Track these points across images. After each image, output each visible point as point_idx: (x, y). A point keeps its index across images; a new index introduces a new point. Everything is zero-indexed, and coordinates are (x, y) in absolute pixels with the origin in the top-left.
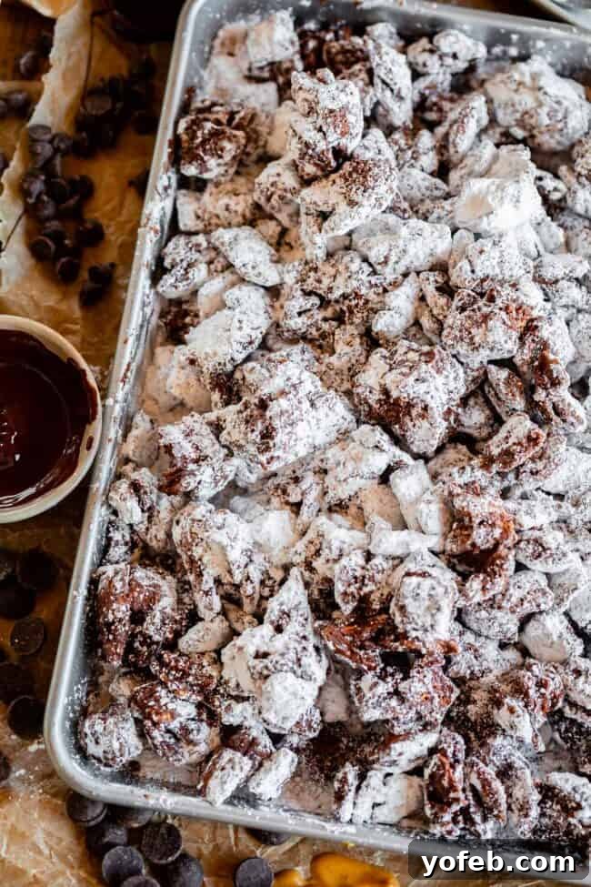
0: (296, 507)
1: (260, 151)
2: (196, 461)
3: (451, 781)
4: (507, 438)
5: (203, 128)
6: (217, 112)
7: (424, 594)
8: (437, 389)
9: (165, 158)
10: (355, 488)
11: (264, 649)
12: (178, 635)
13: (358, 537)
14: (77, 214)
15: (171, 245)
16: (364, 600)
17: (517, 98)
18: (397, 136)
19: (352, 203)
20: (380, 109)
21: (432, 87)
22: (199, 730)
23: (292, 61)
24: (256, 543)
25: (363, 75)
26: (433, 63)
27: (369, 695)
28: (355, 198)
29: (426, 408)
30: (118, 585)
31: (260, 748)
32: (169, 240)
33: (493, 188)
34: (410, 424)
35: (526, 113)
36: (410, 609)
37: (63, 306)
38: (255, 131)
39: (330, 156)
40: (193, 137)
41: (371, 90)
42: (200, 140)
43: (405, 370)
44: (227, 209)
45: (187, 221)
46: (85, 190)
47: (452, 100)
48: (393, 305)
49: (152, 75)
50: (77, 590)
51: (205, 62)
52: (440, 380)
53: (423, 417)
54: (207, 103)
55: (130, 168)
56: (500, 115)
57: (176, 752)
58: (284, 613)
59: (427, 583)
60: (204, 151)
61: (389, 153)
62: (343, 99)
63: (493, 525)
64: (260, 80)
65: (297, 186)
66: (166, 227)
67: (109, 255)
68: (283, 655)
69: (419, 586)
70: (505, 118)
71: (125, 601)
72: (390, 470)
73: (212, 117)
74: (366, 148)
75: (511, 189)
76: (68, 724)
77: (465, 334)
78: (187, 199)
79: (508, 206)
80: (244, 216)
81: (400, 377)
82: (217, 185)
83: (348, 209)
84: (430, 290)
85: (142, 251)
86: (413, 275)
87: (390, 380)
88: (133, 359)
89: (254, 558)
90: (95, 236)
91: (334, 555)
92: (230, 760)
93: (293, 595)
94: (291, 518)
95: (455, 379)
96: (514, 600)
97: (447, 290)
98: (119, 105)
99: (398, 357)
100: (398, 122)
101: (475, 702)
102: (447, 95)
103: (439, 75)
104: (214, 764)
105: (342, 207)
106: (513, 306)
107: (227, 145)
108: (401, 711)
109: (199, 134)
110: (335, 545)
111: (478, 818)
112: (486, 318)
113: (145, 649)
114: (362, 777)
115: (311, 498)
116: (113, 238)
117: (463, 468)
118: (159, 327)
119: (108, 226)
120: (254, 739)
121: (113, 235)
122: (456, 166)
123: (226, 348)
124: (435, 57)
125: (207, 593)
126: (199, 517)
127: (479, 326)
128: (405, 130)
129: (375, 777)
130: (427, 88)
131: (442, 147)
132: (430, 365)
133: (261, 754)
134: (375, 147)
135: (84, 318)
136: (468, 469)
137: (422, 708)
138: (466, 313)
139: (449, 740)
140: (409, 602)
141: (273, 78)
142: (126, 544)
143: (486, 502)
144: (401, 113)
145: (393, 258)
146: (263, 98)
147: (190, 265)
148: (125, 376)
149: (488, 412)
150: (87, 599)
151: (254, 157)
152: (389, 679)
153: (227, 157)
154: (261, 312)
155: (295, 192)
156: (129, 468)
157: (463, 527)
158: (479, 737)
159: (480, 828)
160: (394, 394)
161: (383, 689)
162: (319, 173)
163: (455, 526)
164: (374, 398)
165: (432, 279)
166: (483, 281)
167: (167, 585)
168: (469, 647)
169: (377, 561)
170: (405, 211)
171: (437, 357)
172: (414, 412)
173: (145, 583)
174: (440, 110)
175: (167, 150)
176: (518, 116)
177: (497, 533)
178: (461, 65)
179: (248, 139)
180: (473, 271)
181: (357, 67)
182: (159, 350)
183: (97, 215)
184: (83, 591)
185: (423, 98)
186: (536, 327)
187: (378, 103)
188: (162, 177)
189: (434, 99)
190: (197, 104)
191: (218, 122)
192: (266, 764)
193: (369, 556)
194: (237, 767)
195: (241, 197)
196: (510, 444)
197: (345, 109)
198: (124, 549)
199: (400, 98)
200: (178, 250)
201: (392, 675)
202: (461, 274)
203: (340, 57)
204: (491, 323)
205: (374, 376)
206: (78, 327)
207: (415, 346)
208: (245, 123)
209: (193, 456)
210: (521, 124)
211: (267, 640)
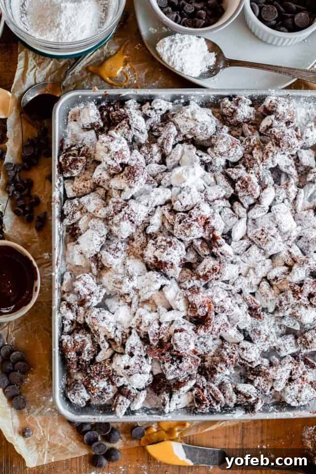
0: (130, 304)
1: (92, 160)
2: (89, 295)
3: (203, 397)
4: (204, 268)
5: (69, 160)
6: (73, 150)
7: (183, 339)
8: (175, 256)
9: (57, 173)
10: (150, 295)
11: (127, 365)
12: (95, 356)
13: (154, 315)
14: (29, 195)
15: (65, 205)
16: (161, 341)
17: (187, 124)
18: (144, 149)
19: (130, 187)
20: (136, 138)
21: (154, 123)
22: (109, 388)
23: (98, 122)
24: (117, 322)
25: (127, 125)
26: (152, 113)
27: (168, 370)
28: (132, 185)
29: (172, 264)
30: (69, 345)
31: (132, 394)
32: (64, 203)
33: (184, 171)
34: (167, 270)
35: (192, 129)
36: (179, 344)
37: (30, 233)
38: (89, 154)
39: (119, 167)
40: (66, 163)
41: (130, 131)
42: (68, 164)
43: (162, 250)
44: (84, 186)
45: (70, 194)
46: (30, 184)
47: (162, 126)
48: (153, 223)
49: (46, 133)
50: (55, 348)
51: (66, 126)
52: (176, 252)
53: (172, 268)
54: (69, 146)
55: (45, 172)
56: (182, 130)
57: (102, 398)
58: (132, 347)
59: (183, 334)
60: (71, 168)
61: (141, 158)
62: (120, 146)
63: (205, 307)
64: (88, 130)
65: (109, 178)
66: (62, 197)
67: (44, 208)
68: (134, 367)
69: (180, 336)
70: (184, 131)
71: (73, 350)
72: (162, 287)
73: (71, 153)
74: (133, 160)
75: (191, 170)
76: (62, 396)
77: (183, 232)
78: (68, 184)
79: (191, 176)
80: (91, 188)
81: (161, 253)
82: (78, 177)
83: (130, 189)
84: (166, 213)
85: (54, 213)
86: (159, 207)
87: (157, 253)
88: (59, 255)
89: (118, 327)
90: (38, 201)
91: (147, 324)
92: (122, 401)
93: (134, 340)
94: (128, 309)
95: (181, 250)
96: (216, 330)
97: (173, 211)
98: (36, 150)
99: (158, 244)
100: (143, 142)
101: (207, 361)
102: (160, 124)
103: (156, 118)
104: (117, 401)
105: (127, 189)
106: (199, 218)
107: (80, 164)
108: (181, 374)
109: (68, 162)
110: (147, 322)
111: (214, 404)
112: (190, 226)
113: (84, 363)
114: (171, 397)
115: (135, 301)
116: (44, 201)
117: (190, 281)
118: (67, 235)
119: (41, 197)
120: (129, 391)
121: (43, 200)
122: (168, 156)
123: (92, 248)
124: (153, 111)
125: (102, 342)
126: (94, 316)
127: (187, 229)
128: (146, 144)
129: (175, 397)
130: (152, 123)
131: (162, 148)
132: (171, 248)
133: (133, 397)
134: (136, 158)
135: (39, 236)
136: (192, 281)
137: (189, 371)
138: (182, 224)
139: (200, 381)
140: (178, 342)
141: (92, 128)
142: (70, 324)
143: (200, 296)
144: (143, 138)
145: (150, 203)
146: (90, 137)
147: (74, 213)
148: (57, 263)
149: (195, 253)
150: (59, 350)
151: (91, 162)
152: (175, 363)
153: (80, 168)
154: (104, 228)
155: (108, 180)
156: (65, 296)
157: (192, 307)
158: (210, 373)
159: (216, 408)
160: (159, 259)
161: (173, 368)
162: (116, 172)
163: (190, 306)
164: (152, 260)
165: (166, 209)
166: (186, 207)
167: (87, 339)
168: (202, 343)
169: (163, 326)
170: (152, 181)
171: (173, 243)
172: (168, 266)
173: (79, 340)
174: (159, 131)
175: (57, 169)
176: (189, 130)
177: (207, 309)
178: (163, 112)
179: (87, 158)
180: (181, 204)
181: (124, 122)
182: (68, 245)
183: (36, 193)
184: (57, 348)
185: (151, 128)
186: (209, 222)
187: (134, 136)
188: (57, 180)
189: (156, 127)
190: (65, 147)
191: (74, 155)
192: (135, 399)
193: (160, 324)
194: (125, 404)
195: (88, 181)
196: (206, 271)
197: (122, 150)
198: (69, 326)
199: (142, 133)
200: (68, 208)
201: (176, 361)
202: (177, 206)
203: (117, 118)
204: (192, 228)
205: (150, 253)
206: (37, 240)
207: (164, 238)
208: (85, 152)
209: (88, 293)
210: (190, 133)
211: (127, 361)
